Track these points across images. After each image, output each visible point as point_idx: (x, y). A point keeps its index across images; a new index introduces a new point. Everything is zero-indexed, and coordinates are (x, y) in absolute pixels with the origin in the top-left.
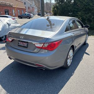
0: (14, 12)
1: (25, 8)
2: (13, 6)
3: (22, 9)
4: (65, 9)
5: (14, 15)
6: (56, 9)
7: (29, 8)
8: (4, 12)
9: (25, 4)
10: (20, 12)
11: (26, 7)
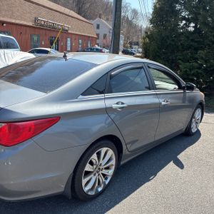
0: (69, 42)
1: (95, 36)
2: (69, 32)
3: (89, 37)
4: (169, 42)
5: (69, 49)
6: (147, 40)
7: (105, 36)
8: (48, 42)
9: (98, 27)
10: (82, 44)
11: (98, 35)
